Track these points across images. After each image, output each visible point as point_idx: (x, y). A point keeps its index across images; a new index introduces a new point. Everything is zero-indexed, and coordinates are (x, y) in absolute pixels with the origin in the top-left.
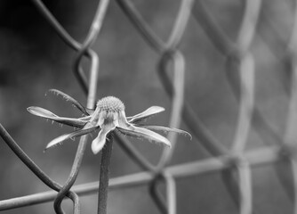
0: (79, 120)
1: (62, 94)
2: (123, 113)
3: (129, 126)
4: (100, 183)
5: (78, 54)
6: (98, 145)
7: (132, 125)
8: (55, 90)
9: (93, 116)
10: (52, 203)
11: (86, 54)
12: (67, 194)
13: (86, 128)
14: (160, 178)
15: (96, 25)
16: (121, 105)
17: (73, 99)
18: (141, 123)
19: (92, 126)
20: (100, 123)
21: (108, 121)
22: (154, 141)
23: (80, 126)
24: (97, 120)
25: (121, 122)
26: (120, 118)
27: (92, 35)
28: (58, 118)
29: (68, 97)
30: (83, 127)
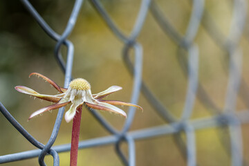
0: (55, 96)
1: (42, 76)
2: (90, 91)
3: (94, 101)
4: (72, 145)
5: (58, 44)
6: (70, 116)
7: (96, 100)
8: (37, 74)
9: (66, 93)
10: (37, 159)
11: (64, 43)
12: (49, 152)
13: (60, 102)
14: (123, 139)
15: (72, 21)
16: (88, 85)
17: (50, 81)
18: (103, 99)
19: (65, 101)
20: (71, 99)
21: (78, 97)
22: (113, 113)
23: (56, 101)
24: (69, 97)
25: (88, 98)
26: (87, 95)
27: (69, 29)
28: (39, 95)
29: (47, 79)
30: (58, 101)
